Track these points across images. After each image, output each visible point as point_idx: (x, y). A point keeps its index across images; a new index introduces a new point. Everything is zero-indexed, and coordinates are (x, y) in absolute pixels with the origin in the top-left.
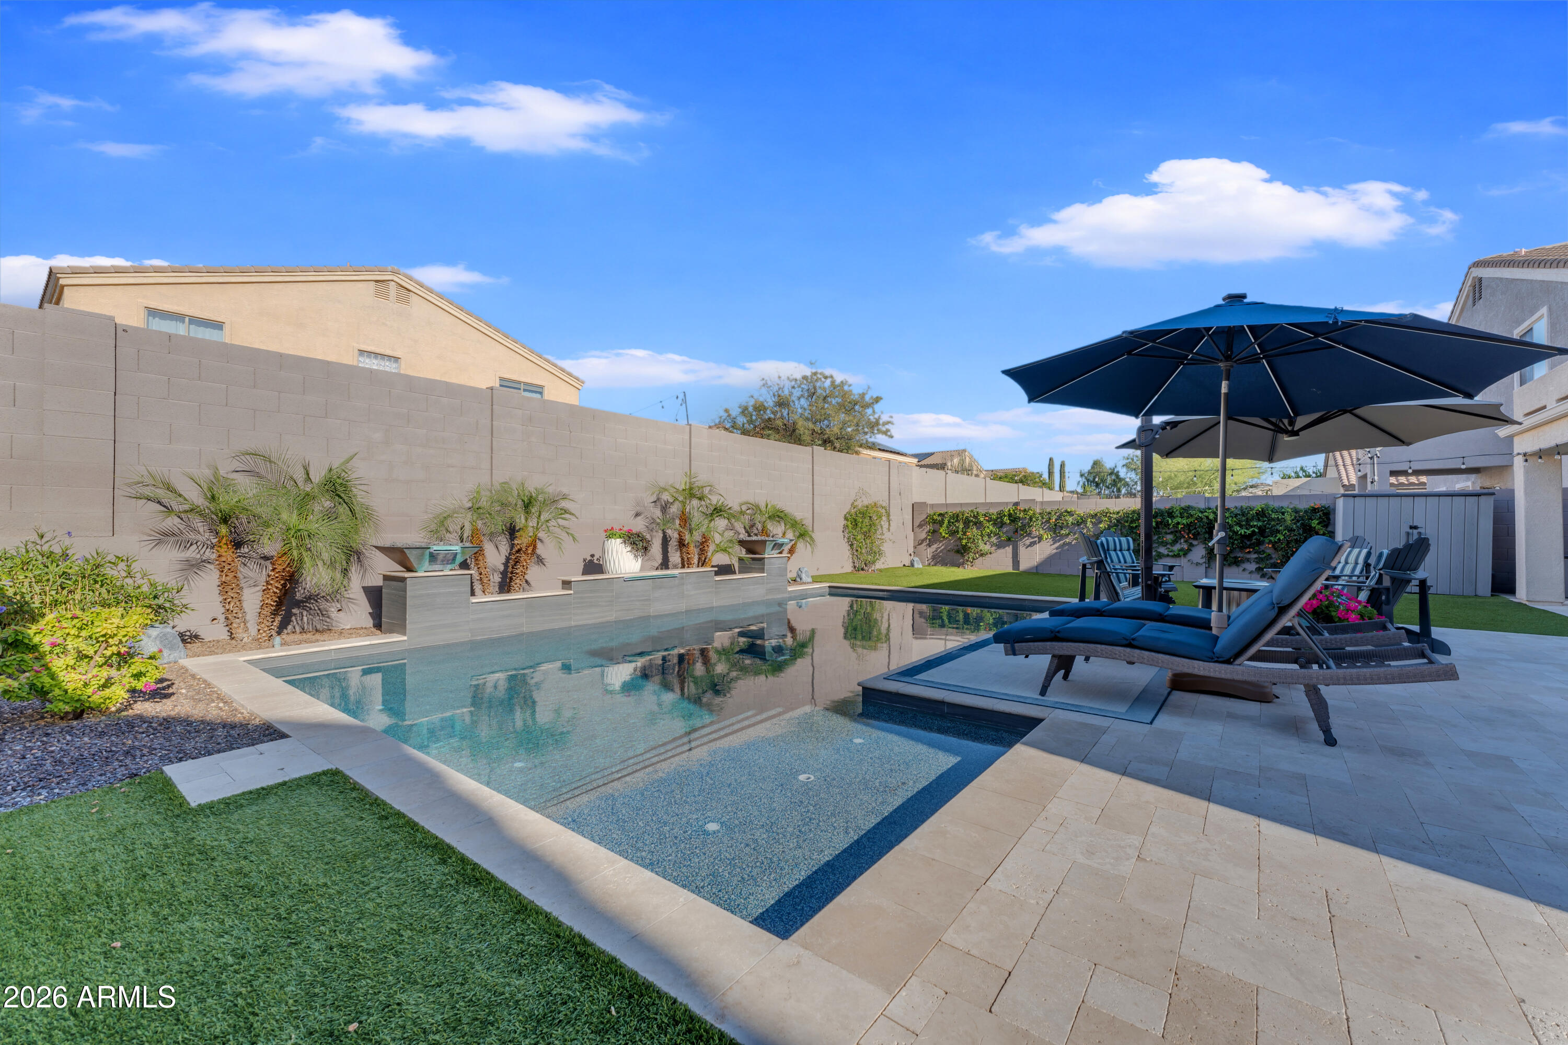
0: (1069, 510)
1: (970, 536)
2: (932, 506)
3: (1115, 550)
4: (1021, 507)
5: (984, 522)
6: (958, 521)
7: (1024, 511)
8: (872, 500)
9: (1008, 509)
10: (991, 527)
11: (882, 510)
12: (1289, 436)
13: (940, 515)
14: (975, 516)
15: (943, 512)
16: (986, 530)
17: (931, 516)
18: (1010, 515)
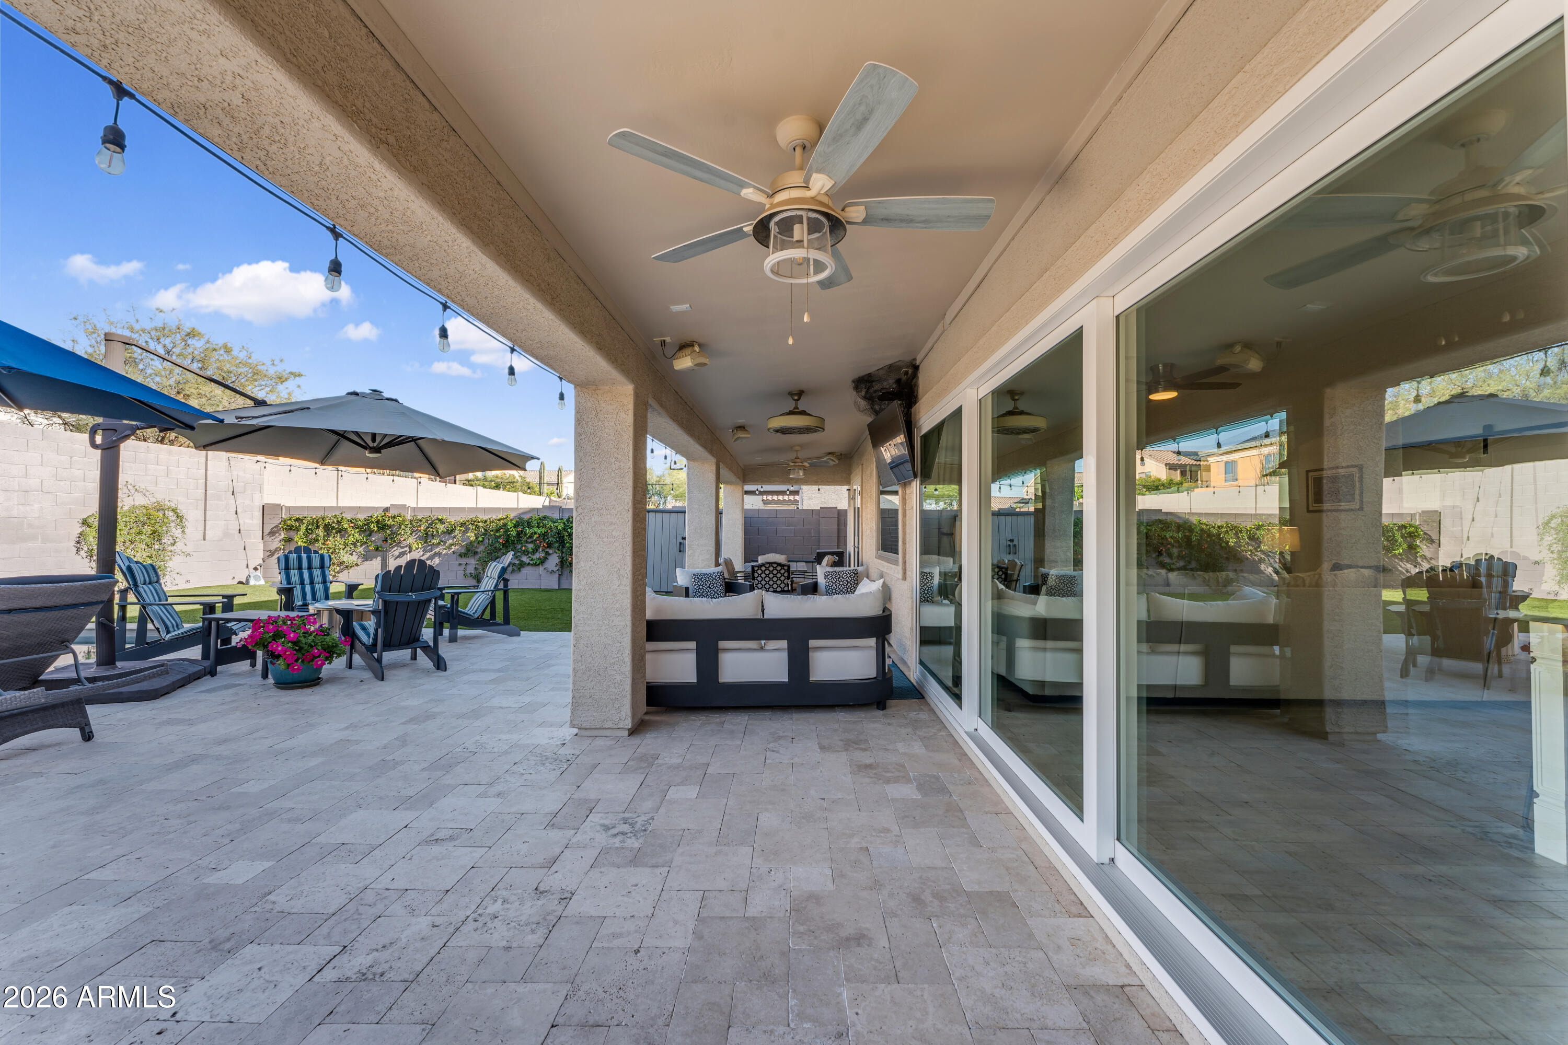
0: (440, 517)
1: (330, 546)
2: (289, 509)
3: (300, 568)
4: (392, 512)
5: (349, 529)
6: (318, 527)
7: (394, 517)
8: (154, 500)
9: (377, 515)
10: (357, 535)
11: (170, 514)
12: (370, 453)
13: (297, 520)
14: (339, 522)
15: (301, 516)
16: (351, 539)
17: (285, 521)
18: (378, 522)
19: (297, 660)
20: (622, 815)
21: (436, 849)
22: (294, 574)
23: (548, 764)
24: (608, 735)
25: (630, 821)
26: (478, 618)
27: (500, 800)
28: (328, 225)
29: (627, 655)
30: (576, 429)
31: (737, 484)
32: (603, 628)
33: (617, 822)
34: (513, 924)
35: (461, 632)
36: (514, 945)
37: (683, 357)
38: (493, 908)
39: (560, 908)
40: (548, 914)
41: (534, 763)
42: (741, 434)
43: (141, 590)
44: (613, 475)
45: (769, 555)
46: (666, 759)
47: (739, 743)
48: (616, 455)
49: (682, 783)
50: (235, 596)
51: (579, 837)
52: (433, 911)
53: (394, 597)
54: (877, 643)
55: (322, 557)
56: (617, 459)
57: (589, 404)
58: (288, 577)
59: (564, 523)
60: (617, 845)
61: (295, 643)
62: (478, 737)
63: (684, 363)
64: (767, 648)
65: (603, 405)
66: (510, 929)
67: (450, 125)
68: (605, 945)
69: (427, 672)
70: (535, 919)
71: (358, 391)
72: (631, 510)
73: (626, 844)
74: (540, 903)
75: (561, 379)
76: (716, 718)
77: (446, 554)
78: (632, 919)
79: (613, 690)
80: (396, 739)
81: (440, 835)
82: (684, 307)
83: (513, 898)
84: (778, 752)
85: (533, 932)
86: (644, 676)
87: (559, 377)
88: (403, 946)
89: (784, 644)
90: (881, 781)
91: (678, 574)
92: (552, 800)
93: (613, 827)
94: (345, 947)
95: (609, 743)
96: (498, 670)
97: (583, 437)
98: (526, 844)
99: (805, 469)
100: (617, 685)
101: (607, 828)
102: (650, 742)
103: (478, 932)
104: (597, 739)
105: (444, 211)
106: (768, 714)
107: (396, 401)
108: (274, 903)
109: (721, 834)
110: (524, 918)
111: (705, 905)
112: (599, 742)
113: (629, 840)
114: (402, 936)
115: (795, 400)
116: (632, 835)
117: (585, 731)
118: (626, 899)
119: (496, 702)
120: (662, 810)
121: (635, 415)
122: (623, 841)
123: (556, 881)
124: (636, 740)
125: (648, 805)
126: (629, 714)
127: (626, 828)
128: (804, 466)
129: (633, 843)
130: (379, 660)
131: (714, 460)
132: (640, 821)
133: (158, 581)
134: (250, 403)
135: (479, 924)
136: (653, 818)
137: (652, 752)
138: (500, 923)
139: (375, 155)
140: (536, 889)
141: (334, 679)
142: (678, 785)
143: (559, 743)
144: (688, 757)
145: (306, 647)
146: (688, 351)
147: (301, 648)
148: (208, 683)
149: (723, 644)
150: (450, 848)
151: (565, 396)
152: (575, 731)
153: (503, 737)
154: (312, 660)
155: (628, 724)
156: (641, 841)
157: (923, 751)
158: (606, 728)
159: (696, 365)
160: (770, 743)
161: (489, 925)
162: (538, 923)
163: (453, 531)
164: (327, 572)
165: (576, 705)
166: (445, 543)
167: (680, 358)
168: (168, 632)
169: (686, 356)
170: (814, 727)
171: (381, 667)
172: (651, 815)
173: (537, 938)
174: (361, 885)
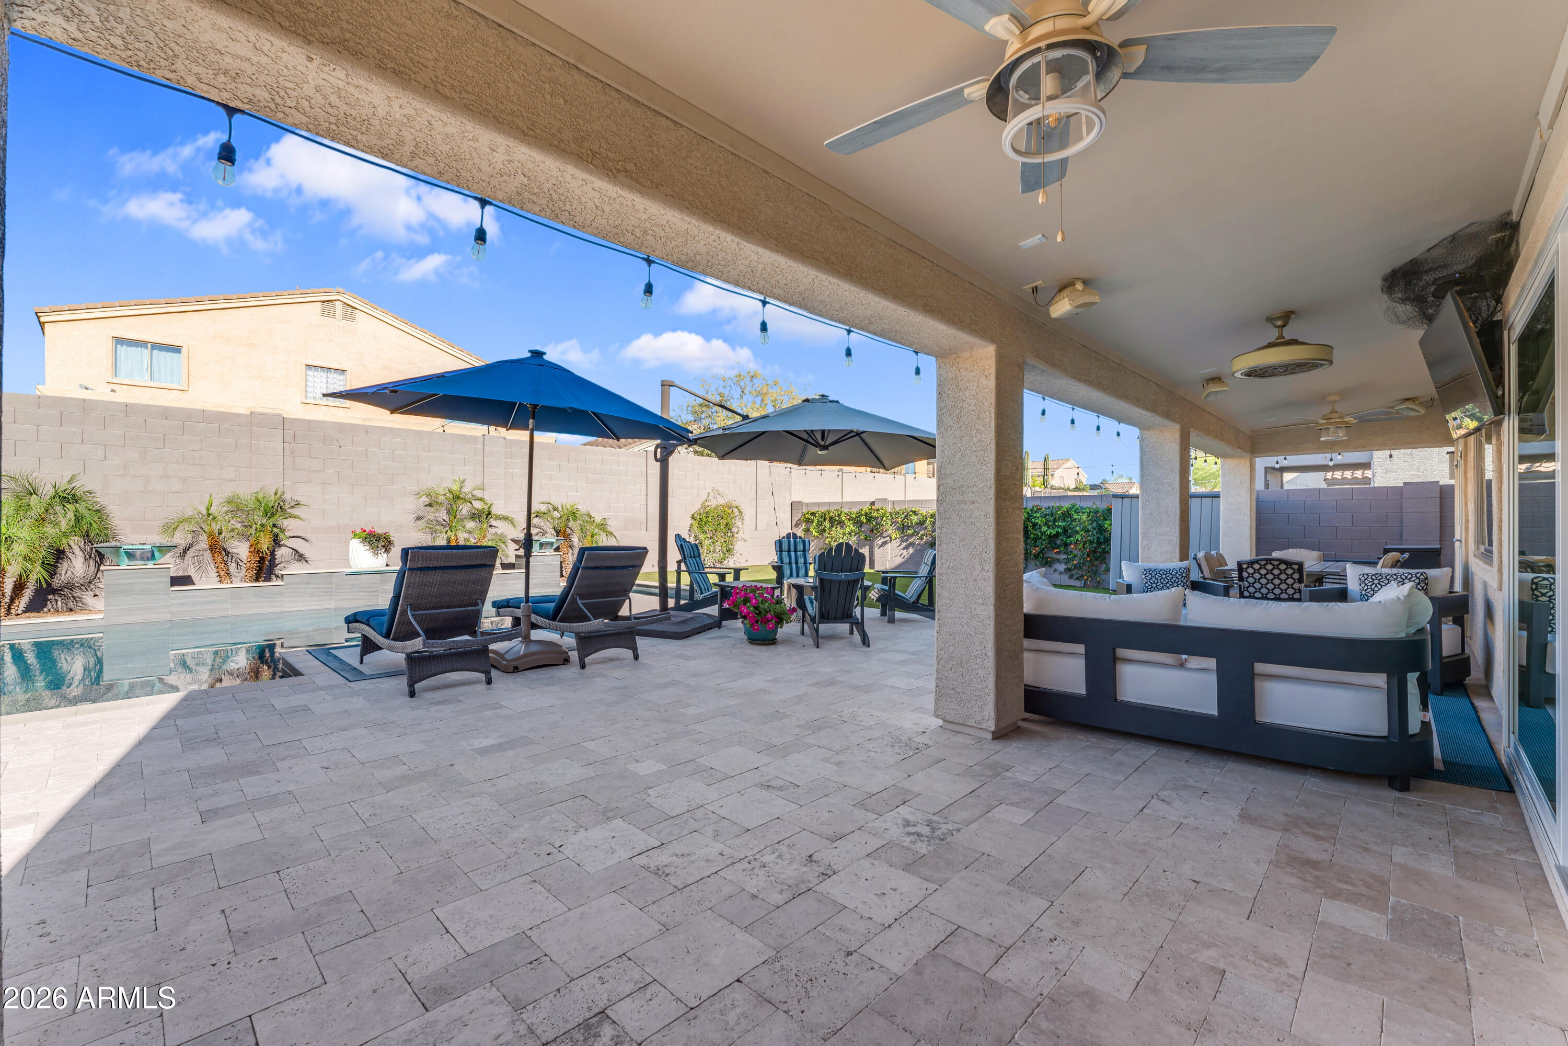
0: (914, 509)
1: (833, 535)
2: (807, 505)
3: (789, 551)
4: (877, 506)
5: (846, 521)
6: (825, 520)
7: (878, 510)
8: (727, 500)
9: (866, 508)
10: (851, 526)
11: (735, 510)
12: (820, 450)
13: (813, 514)
14: (839, 515)
15: (814, 511)
16: (848, 530)
17: (804, 515)
18: (866, 514)
19: (757, 621)
20: (931, 817)
21: (765, 793)
22: (785, 554)
23: (897, 748)
24: (972, 734)
25: (934, 825)
26: (913, 602)
27: (836, 768)
28: (642, 256)
29: (990, 649)
30: (938, 403)
31: (1242, 457)
32: (965, 616)
33: (921, 821)
34: (772, 878)
35: (898, 614)
36: (761, 896)
37: (1060, 300)
38: (768, 858)
39: (816, 881)
40: (803, 882)
41: (885, 742)
42: (1214, 388)
43: (688, 562)
44: (974, 448)
45: (1291, 551)
46: (1017, 774)
47: (1121, 778)
48: (977, 426)
49: (1016, 805)
50: (742, 570)
51: (877, 823)
52: (728, 843)
53: (829, 575)
54: (1388, 683)
55: (804, 542)
56: (978, 430)
57: (950, 375)
58: (781, 558)
59: (1028, 513)
60: (905, 844)
61: (756, 608)
62: (856, 709)
63: (1062, 308)
64: (1189, 665)
65: (963, 373)
66: (767, 881)
67: (699, 135)
68: (828, 933)
69: (854, 646)
70: (790, 882)
71: (810, 398)
72: (993, 486)
73: (914, 846)
74: (804, 869)
75: (917, 353)
76: (1111, 743)
77: (919, 544)
78: (868, 921)
79: (976, 685)
80: (796, 697)
81: (773, 783)
82: (1036, 240)
83: (787, 856)
84: (1169, 803)
85: (781, 891)
86: (1021, 676)
87: (914, 351)
88: (693, 860)
89: (1212, 663)
90: (1320, 891)
91: (1123, 569)
92: (878, 781)
93: (914, 826)
94: (663, 844)
95: (968, 741)
96: (913, 653)
97: (945, 411)
98: (830, 813)
99: (1348, 426)
100: (979, 680)
101: (907, 823)
102: (1013, 751)
103: (744, 873)
104: (959, 735)
105: (694, 214)
106: (1187, 754)
107: (837, 402)
108: (649, 795)
109: (1023, 874)
110: (783, 877)
111: (949, 942)
112: (960, 739)
113: (920, 843)
114: (697, 853)
115: (1278, 327)
116: (927, 839)
117: (951, 725)
118: (876, 899)
119: (891, 682)
120: (974, 826)
121: (998, 378)
122: (914, 842)
123: (828, 855)
124: (997, 746)
125: (965, 815)
126: (993, 715)
127: (925, 830)
128: (1346, 422)
129: (922, 848)
130: (817, 630)
131: (1176, 427)
132: (944, 828)
133: (699, 556)
134: (739, 418)
135: (750, 867)
136: (959, 830)
137: (1007, 763)
138: (764, 873)
139: (615, 185)
140: (810, 856)
141: (788, 641)
142: (1012, 804)
143: (920, 730)
144: (1044, 778)
145: (763, 611)
146: (1066, 292)
147: (760, 613)
148: (715, 632)
149: (1122, 652)
150: (773, 796)
151: (921, 371)
152: (940, 722)
153: (876, 713)
154: (766, 624)
155: (991, 725)
156: (930, 848)
157: (1449, 872)
158: (968, 726)
159: (1076, 307)
160: (1165, 790)
161: (756, 871)
162: (790, 886)
163: (925, 521)
164: (807, 554)
165: (940, 695)
166: (918, 533)
167: (1057, 302)
168: (702, 593)
169: (1064, 298)
170: (1251, 787)
171: (818, 636)
172: (960, 826)
173: (777, 898)
174: (701, 803)
